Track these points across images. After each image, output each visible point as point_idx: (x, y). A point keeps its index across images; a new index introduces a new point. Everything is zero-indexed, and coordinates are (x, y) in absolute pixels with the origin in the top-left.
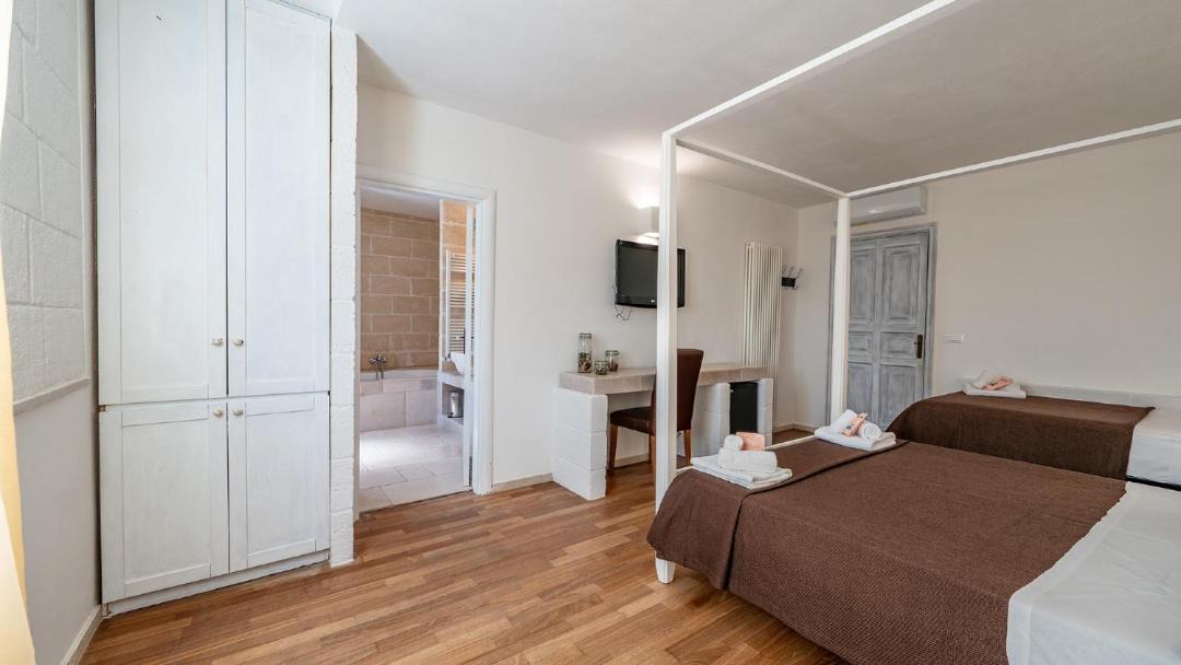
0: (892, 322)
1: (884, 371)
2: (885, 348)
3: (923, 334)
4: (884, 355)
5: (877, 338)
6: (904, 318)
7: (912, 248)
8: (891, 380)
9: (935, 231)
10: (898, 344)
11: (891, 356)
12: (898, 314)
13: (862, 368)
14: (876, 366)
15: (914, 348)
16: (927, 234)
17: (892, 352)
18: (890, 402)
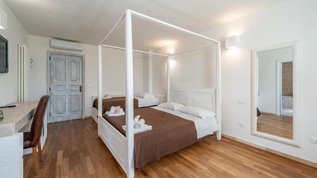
0: (71, 82)
1: (70, 97)
2: (69, 90)
3: (81, 85)
4: (69, 92)
5: (67, 87)
6: (76, 81)
7: (77, 60)
8: (72, 99)
9: (84, 57)
10: (73, 88)
11: (72, 92)
12: (74, 80)
13: (61, 97)
14: (67, 96)
15: (79, 89)
16: (82, 57)
17: (72, 91)
18: (72, 106)
